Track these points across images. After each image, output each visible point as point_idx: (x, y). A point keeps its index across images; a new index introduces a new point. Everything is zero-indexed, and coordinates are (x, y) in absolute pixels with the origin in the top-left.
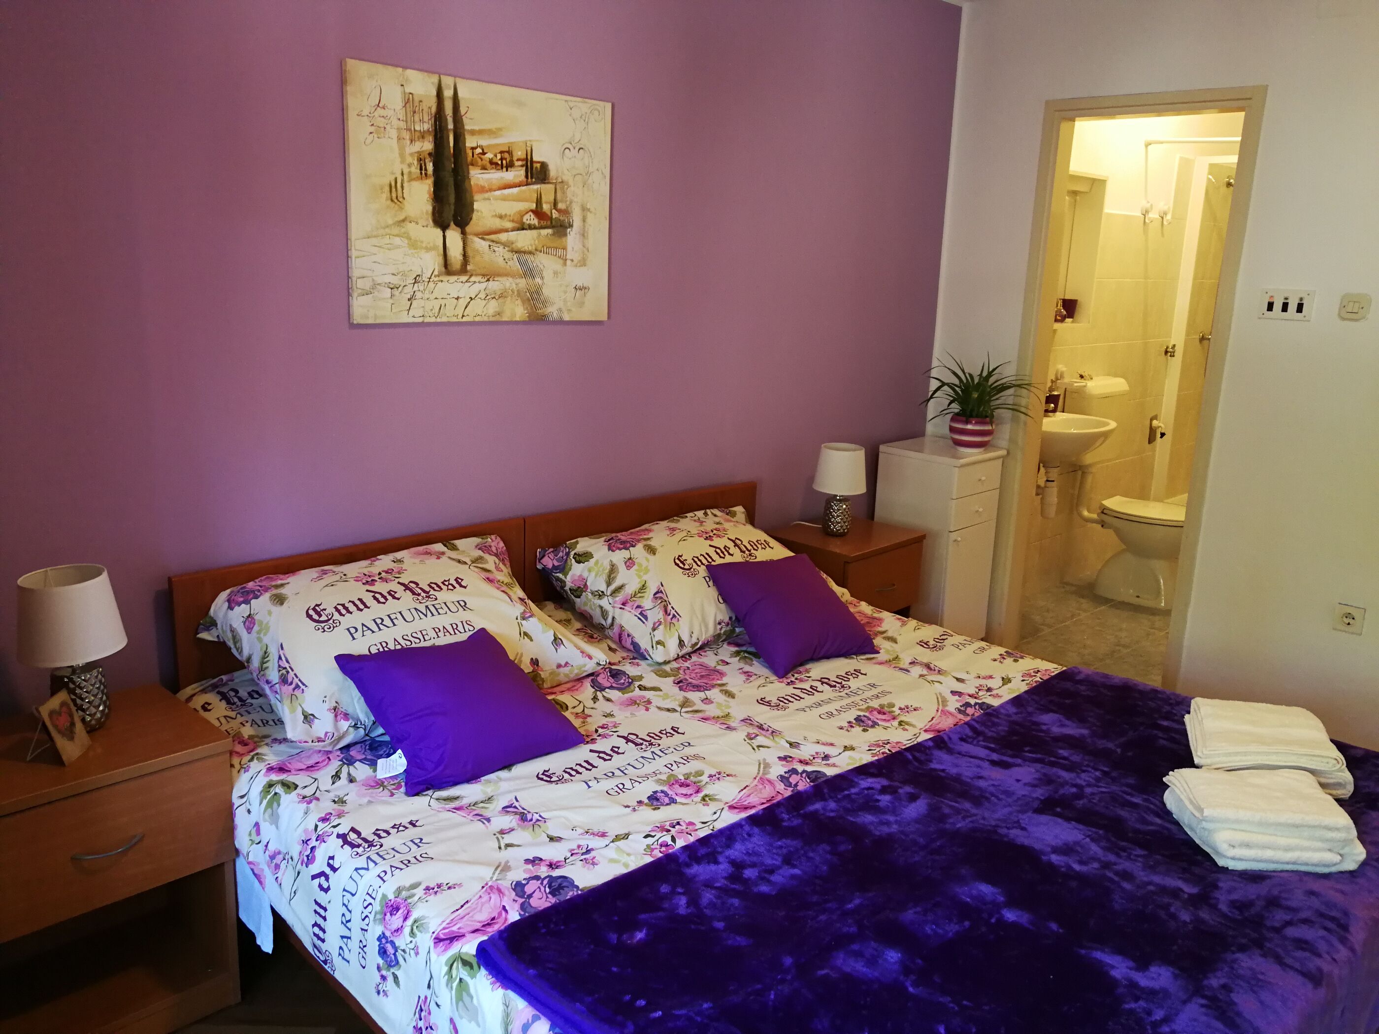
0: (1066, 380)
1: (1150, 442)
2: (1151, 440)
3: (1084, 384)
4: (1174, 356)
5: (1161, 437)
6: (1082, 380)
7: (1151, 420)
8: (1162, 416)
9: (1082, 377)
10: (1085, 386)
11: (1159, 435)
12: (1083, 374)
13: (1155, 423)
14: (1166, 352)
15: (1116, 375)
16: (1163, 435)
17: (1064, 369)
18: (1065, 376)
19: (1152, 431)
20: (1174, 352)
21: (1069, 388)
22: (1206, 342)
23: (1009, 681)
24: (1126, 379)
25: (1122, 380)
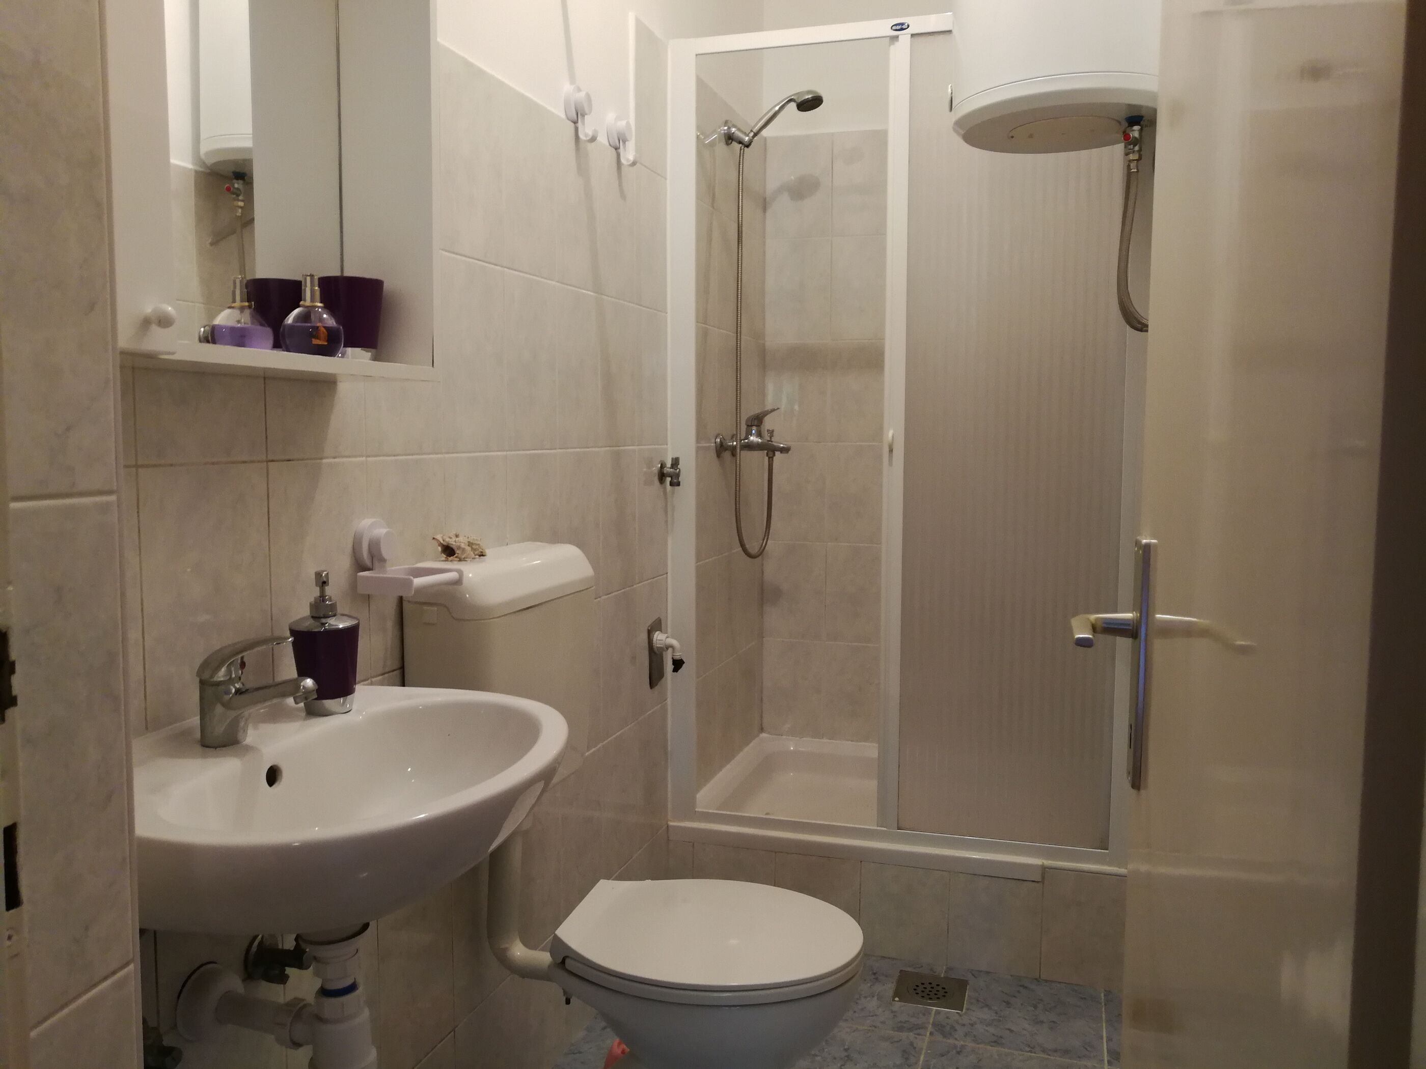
0: (395, 569)
1: (652, 684)
2: (655, 677)
3: (452, 576)
4: (678, 484)
5: (676, 670)
6: (453, 565)
7: (650, 633)
8: (670, 622)
9: (449, 551)
10: (458, 582)
11: (669, 666)
12: (452, 542)
13: (659, 638)
14: (662, 476)
15: (555, 538)
16: (678, 664)
17: (381, 531)
18: (385, 552)
19: (655, 655)
20: (678, 475)
21: (408, 594)
22: (727, 455)
24: (579, 545)
25: (569, 552)
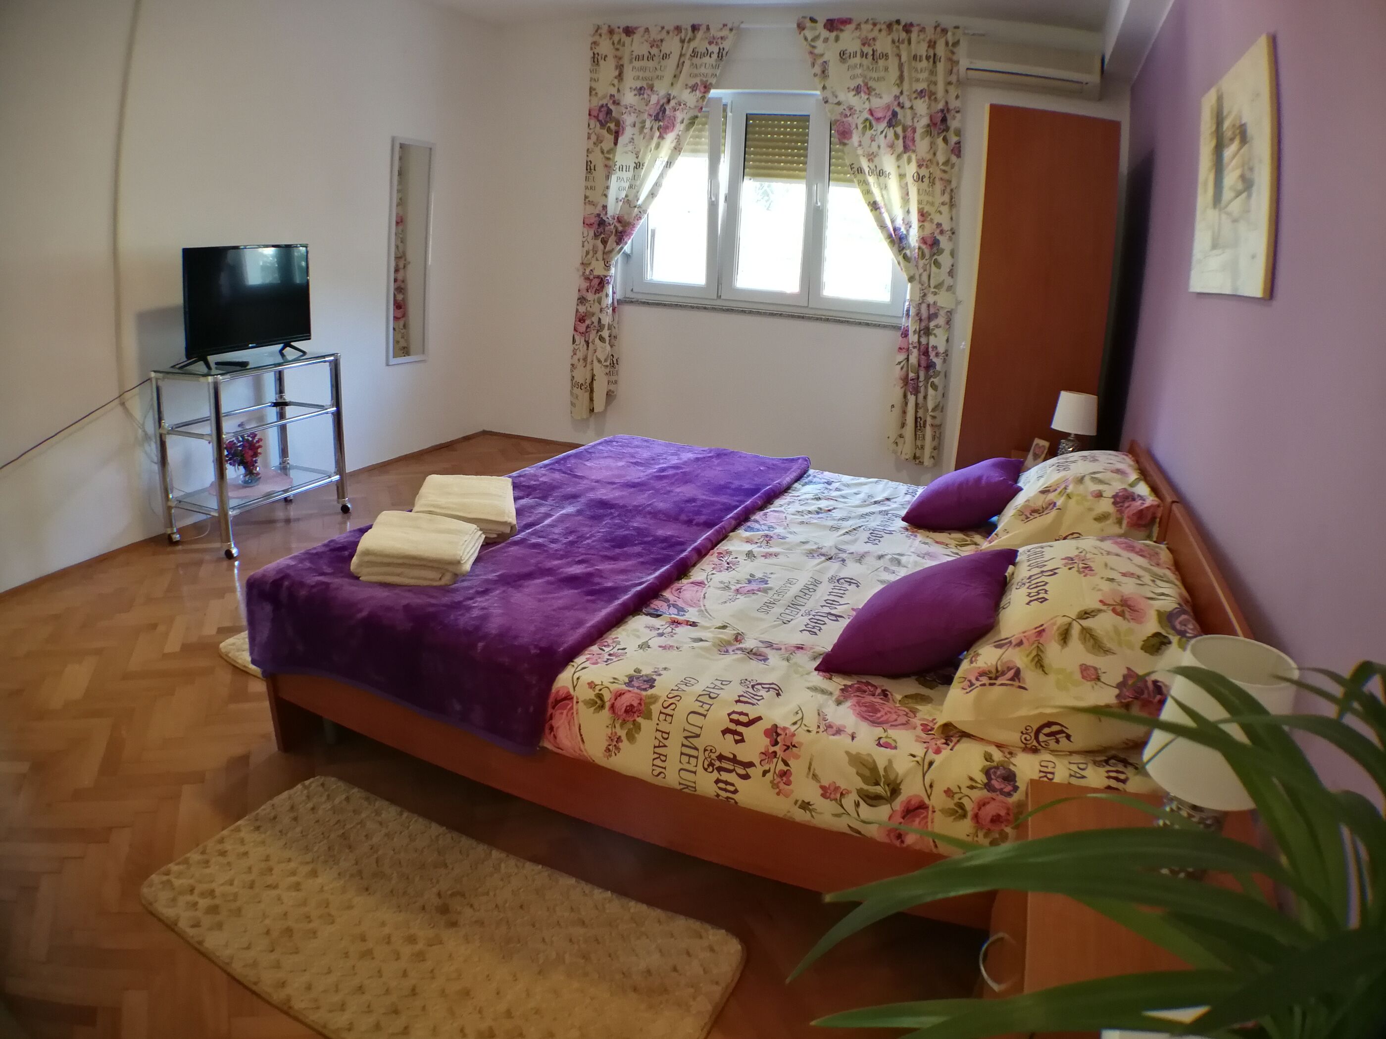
23: (641, 647)
